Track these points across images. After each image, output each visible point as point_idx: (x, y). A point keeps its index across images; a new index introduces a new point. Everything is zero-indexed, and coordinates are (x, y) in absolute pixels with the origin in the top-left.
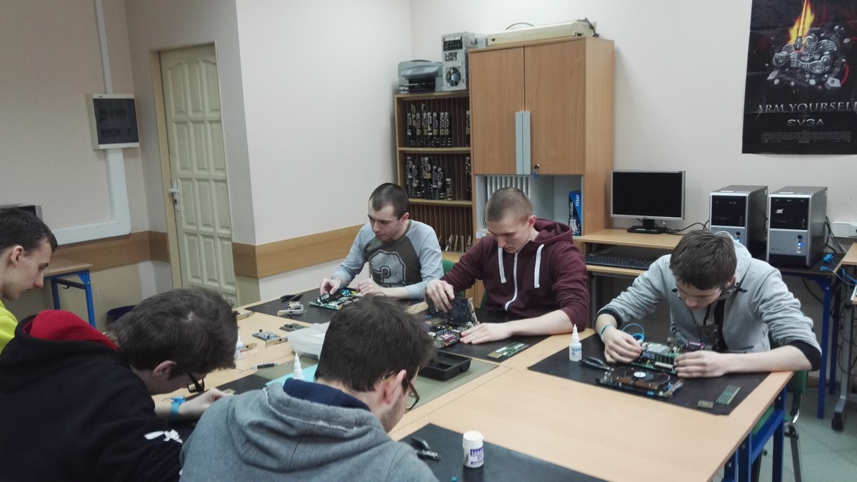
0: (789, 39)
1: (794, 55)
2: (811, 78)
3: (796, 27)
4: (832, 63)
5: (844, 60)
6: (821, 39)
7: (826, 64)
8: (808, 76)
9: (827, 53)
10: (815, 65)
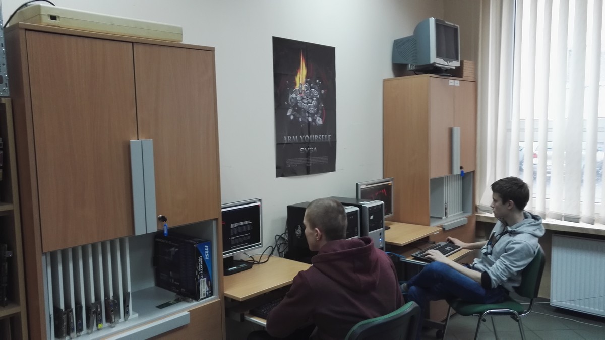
0: (295, 84)
1: (299, 97)
2: (308, 117)
3: (298, 75)
4: (317, 106)
5: (322, 105)
6: (311, 88)
7: (315, 107)
8: (307, 115)
9: (315, 99)
10: (309, 107)
